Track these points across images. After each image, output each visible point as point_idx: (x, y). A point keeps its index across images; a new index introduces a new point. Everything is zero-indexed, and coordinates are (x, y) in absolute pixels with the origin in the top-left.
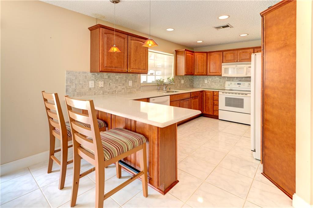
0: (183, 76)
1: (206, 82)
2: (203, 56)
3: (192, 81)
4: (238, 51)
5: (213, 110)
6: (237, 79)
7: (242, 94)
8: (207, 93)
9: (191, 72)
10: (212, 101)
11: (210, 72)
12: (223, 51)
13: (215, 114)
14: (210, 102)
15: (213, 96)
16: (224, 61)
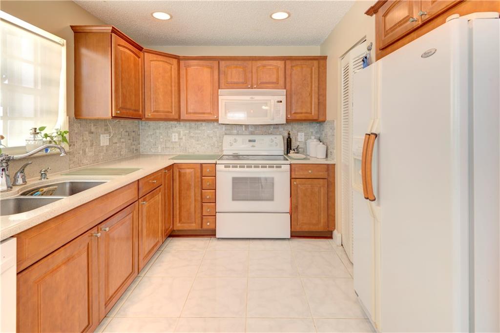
0: (105, 120)
2: (168, 67)
3: (135, 138)
4: (253, 62)
5: (202, 216)
6: (246, 130)
7: (271, 166)
8: (183, 171)
9: (135, 110)
10: (198, 191)
11: (187, 112)
12: (218, 59)
13: (208, 225)
14: (193, 194)
15: (202, 176)
16: (222, 85)
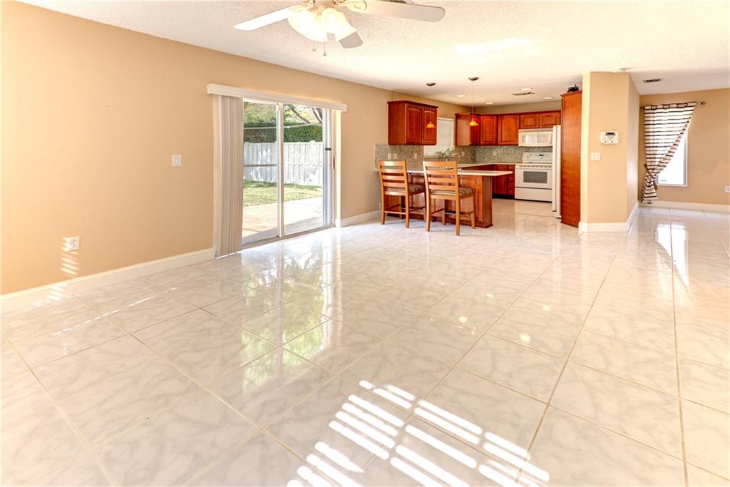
0: (466, 146)
1: (495, 154)
2: (492, 120)
3: (475, 153)
4: (540, 114)
5: (507, 188)
6: (537, 149)
7: (546, 167)
8: (498, 168)
9: (477, 142)
11: (501, 141)
12: (520, 114)
13: (510, 193)
16: (521, 127)
